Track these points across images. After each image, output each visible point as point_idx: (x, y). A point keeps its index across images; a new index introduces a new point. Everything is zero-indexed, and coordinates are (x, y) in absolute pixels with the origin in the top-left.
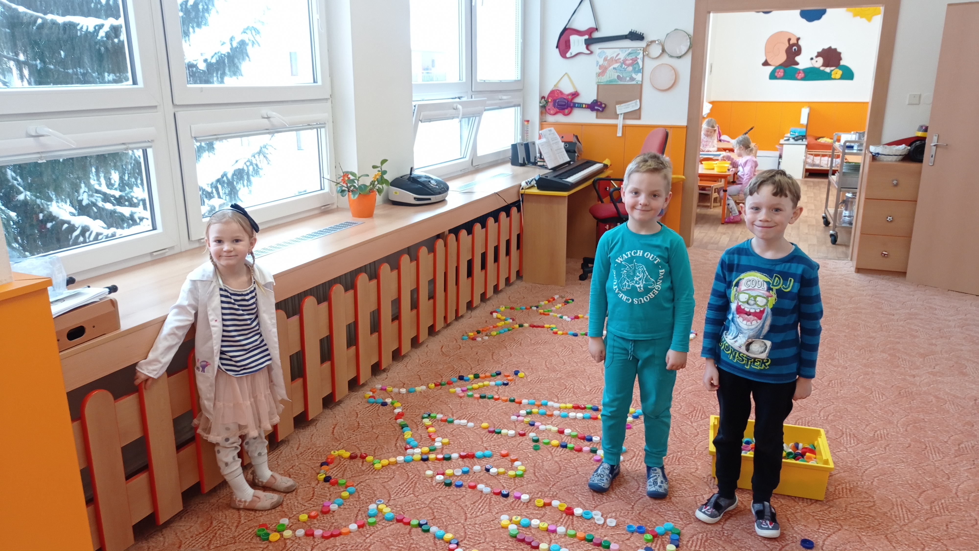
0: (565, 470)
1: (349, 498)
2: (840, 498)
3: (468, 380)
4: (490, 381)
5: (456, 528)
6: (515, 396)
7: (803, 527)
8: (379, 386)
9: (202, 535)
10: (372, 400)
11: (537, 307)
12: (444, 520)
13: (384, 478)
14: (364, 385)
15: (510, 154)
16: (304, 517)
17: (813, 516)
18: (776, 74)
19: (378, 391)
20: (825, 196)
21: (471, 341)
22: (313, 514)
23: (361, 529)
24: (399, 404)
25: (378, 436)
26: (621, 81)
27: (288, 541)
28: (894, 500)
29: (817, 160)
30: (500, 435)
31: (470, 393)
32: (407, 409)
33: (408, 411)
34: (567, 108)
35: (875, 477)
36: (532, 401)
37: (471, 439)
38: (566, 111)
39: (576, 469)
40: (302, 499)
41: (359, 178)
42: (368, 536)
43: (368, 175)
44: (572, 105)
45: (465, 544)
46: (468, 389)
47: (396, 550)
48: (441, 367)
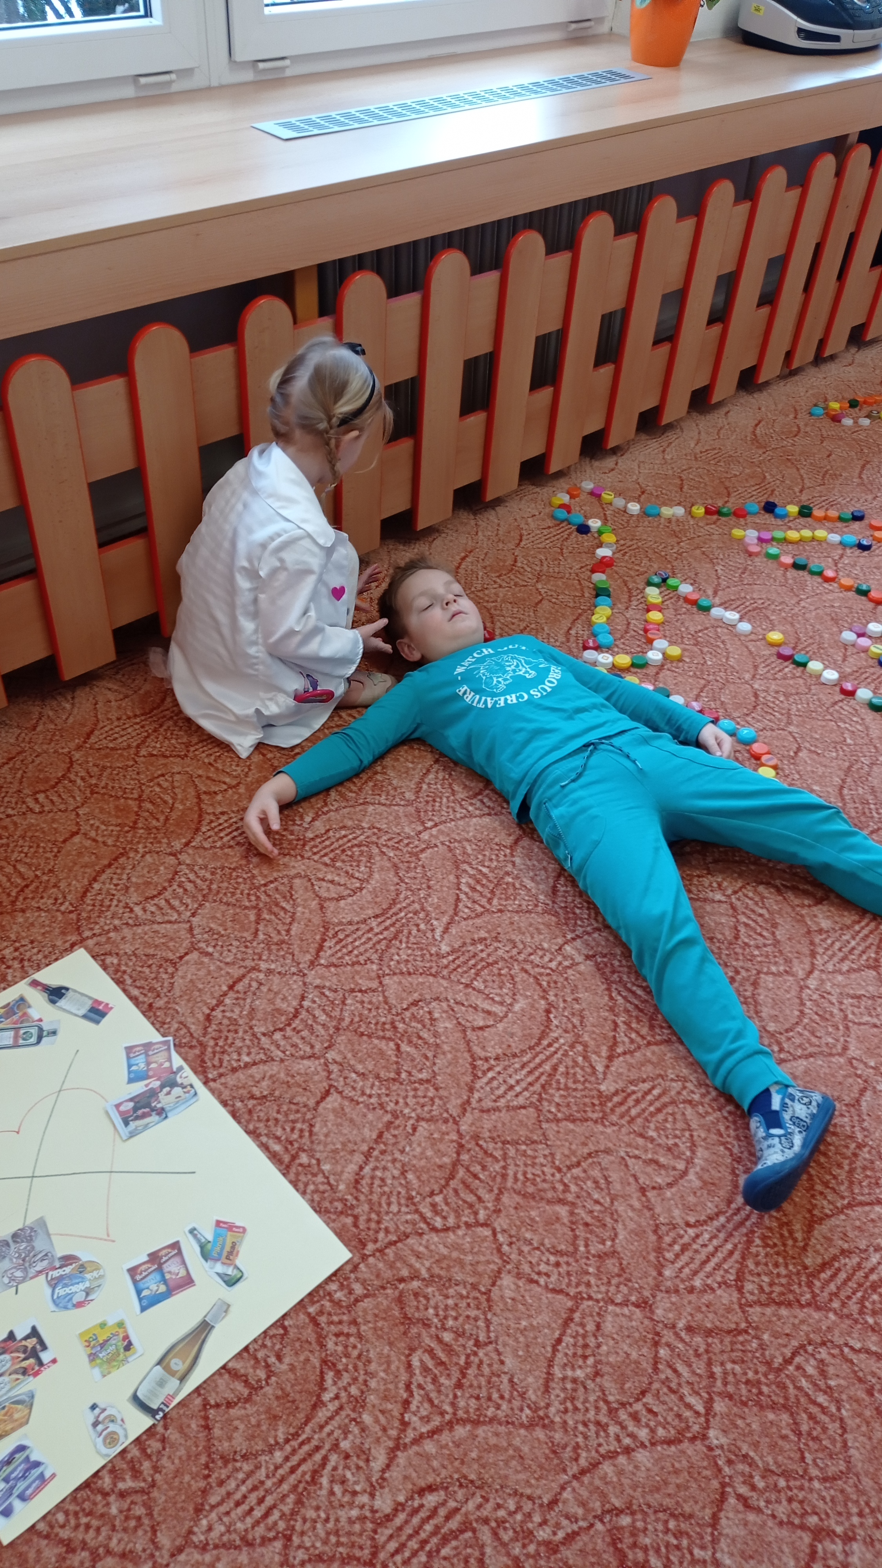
3: (786, 516)
4: (831, 531)
6: (873, 582)
8: (588, 486)
10: (562, 514)
14: (556, 476)
21: (827, 423)
24: (613, 538)
25: (541, 601)
30: (800, 669)
31: (773, 550)
32: (623, 554)
33: (626, 558)
37: (732, 662)
46: (773, 539)
47: (471, 876)
48: (736, 470)
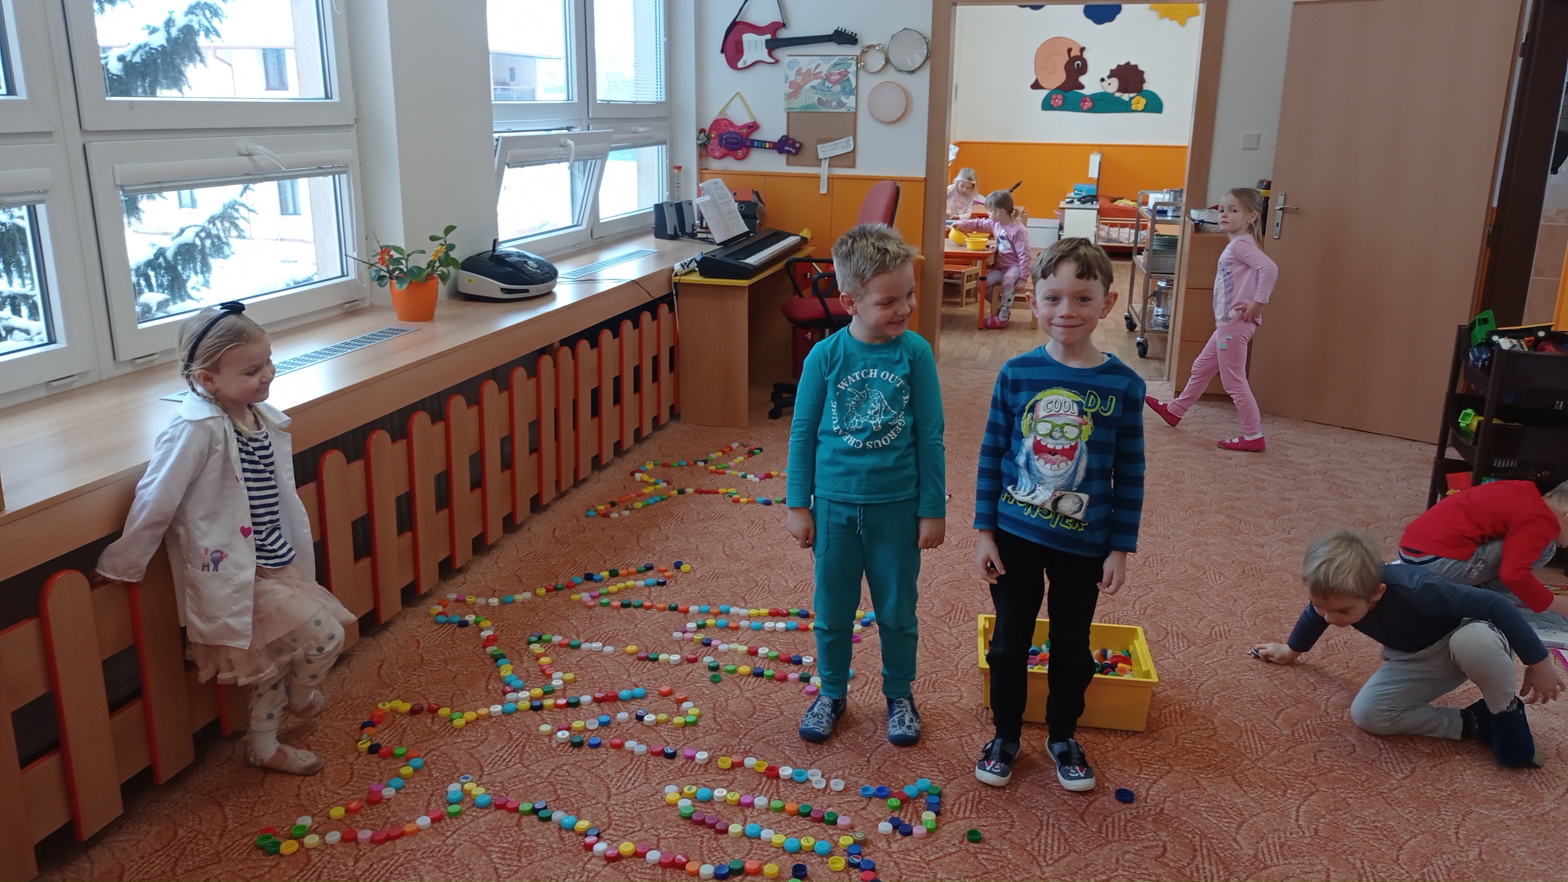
0: (762, 710)
1: (413, 777)
2: (1167, 726)
3: (600, 580)
4: (636, 580)
5: (595, 811)
6: (677, 601)
7: (1117, 773)
8: (454, 596)
9: (161, 853)
10: (442, 619)
11: (706, 462)
12: (573, 800)
13: (471, 741)
14: (427, 595)
15: (652, 220)
16: (338, 812)
17: (1131, 755)
18: (1052, 102)
19: (451, 604)
20: (1128, 287)
21: (602, 519)
22: (354, 805)
23: (436, 825)
24: (488, 623)
25: (456, 676)
26: (824, 106)
27: (312, 852)
28: (1243, 724)
29: (1114, 232)
30: (656, 663)
31: (605, 600)
32: (502, 631)
33: (504, 633)
34: (740, 149)
35: (1214, 694)
36: (705, 607)
37: (610, 672)
38: (740, 153)
39: (779, 708)
40: (333, 783)
41: (409, 255)
42: (449, 834)
43: (424, 252)
44: (748, 143)
45: (609, 835)
46: (600, 595)
47: (497, 852)
48: (554, 562)
